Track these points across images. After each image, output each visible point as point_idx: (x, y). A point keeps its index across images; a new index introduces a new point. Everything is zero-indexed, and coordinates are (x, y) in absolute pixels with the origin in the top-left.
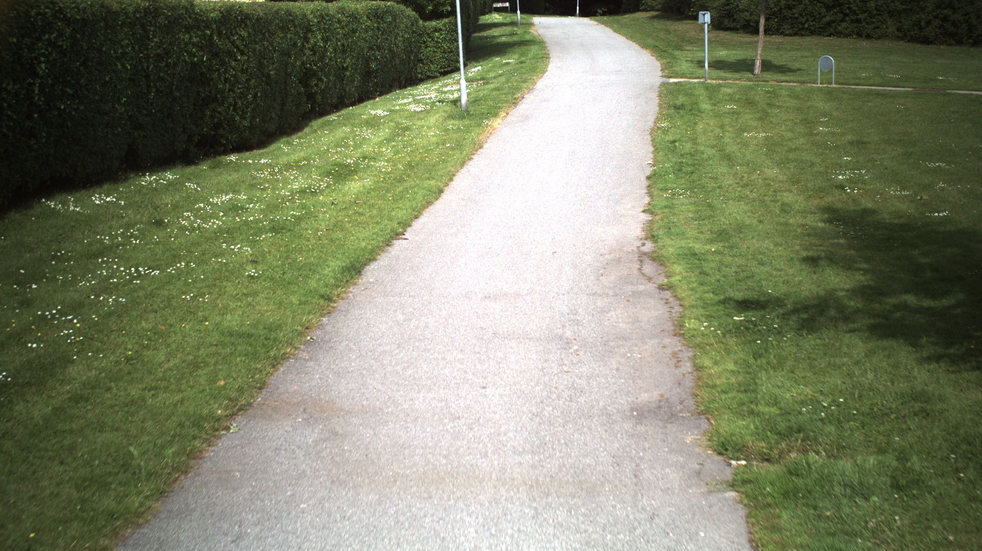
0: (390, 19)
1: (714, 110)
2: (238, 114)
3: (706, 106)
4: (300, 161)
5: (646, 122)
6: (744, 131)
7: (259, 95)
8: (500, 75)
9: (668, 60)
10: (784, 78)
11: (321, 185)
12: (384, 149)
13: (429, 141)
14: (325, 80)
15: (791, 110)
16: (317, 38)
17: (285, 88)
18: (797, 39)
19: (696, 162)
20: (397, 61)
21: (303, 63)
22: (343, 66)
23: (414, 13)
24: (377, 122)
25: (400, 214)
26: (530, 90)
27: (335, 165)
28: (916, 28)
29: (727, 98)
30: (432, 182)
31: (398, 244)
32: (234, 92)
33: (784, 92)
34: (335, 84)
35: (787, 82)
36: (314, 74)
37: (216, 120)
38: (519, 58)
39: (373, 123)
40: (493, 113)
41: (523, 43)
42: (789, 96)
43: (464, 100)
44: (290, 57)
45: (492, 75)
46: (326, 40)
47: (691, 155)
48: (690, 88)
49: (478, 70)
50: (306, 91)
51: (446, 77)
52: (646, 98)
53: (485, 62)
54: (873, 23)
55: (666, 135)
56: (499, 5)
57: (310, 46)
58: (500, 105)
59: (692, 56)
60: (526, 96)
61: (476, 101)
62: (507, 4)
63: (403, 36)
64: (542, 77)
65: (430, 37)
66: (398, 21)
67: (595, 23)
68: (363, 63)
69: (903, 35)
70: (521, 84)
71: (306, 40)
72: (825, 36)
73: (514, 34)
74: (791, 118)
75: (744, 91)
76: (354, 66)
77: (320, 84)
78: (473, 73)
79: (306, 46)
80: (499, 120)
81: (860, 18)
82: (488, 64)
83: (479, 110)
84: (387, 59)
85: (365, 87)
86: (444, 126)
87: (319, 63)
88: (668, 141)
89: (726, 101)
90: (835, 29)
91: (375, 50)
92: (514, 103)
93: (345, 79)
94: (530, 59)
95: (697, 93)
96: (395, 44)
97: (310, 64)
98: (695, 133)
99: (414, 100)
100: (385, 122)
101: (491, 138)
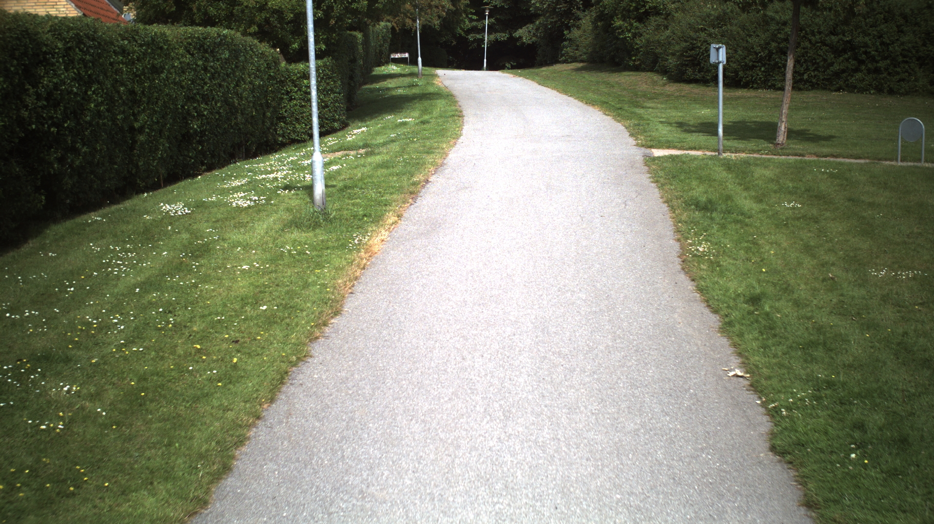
0: (226, 54)
1: (765, 211)
3: (746, 203)
8: (393, 141)
9: (633, 121)
14: (84, 149)
16: (61, 77)
20: (241, 118)
22: (131, 127)
23: (273, 50)
26: (438, 167)
33: (859, 177)
36: (53, 141)
38: (421, 116)
40: (373, 215)
41: (426, 96)
42: (872, 184)
43: (319, 189)
45: (380, 140)
46: (86, 81)
48: (700, 168)
49: (363, 132)
53: (372, 122)
56: (398, 56)
57: (41, 90)
58: (389, 197)
59: (663, 116)
60: (431, 179)
61: (346, 187)
62: (407, 55)
63: (251, 83)
64: (455, 144)
65: (295, 86)
66: (242, 58)
68: (175, 121)
70: (424, 157)
72: (832, 91)
73: (413, 85)
74: (915, 230)
75: (792, 173)
76: (155, 127)
77: (70, 157)
78: (354, 137)
79: (28, 90)
80: (383, 231)
81: (880, 67)
82: (377, 124)
83: (347, 210)
84: (220, 116)
85: (181, 158)
86: (276, 246)
87: (66, 122)
88: (739, 295)
89: (775, 192)
90: (845, 81)
91: (198, 101)
92: (411, 193)
93: (137, 146)
94: (436, 118)
95: (718, 176)
96: (236, 93)
97: (40, 124)
98: (776, 272)
99: (250, 183)
100: (174, 232)
101: (363, 279)
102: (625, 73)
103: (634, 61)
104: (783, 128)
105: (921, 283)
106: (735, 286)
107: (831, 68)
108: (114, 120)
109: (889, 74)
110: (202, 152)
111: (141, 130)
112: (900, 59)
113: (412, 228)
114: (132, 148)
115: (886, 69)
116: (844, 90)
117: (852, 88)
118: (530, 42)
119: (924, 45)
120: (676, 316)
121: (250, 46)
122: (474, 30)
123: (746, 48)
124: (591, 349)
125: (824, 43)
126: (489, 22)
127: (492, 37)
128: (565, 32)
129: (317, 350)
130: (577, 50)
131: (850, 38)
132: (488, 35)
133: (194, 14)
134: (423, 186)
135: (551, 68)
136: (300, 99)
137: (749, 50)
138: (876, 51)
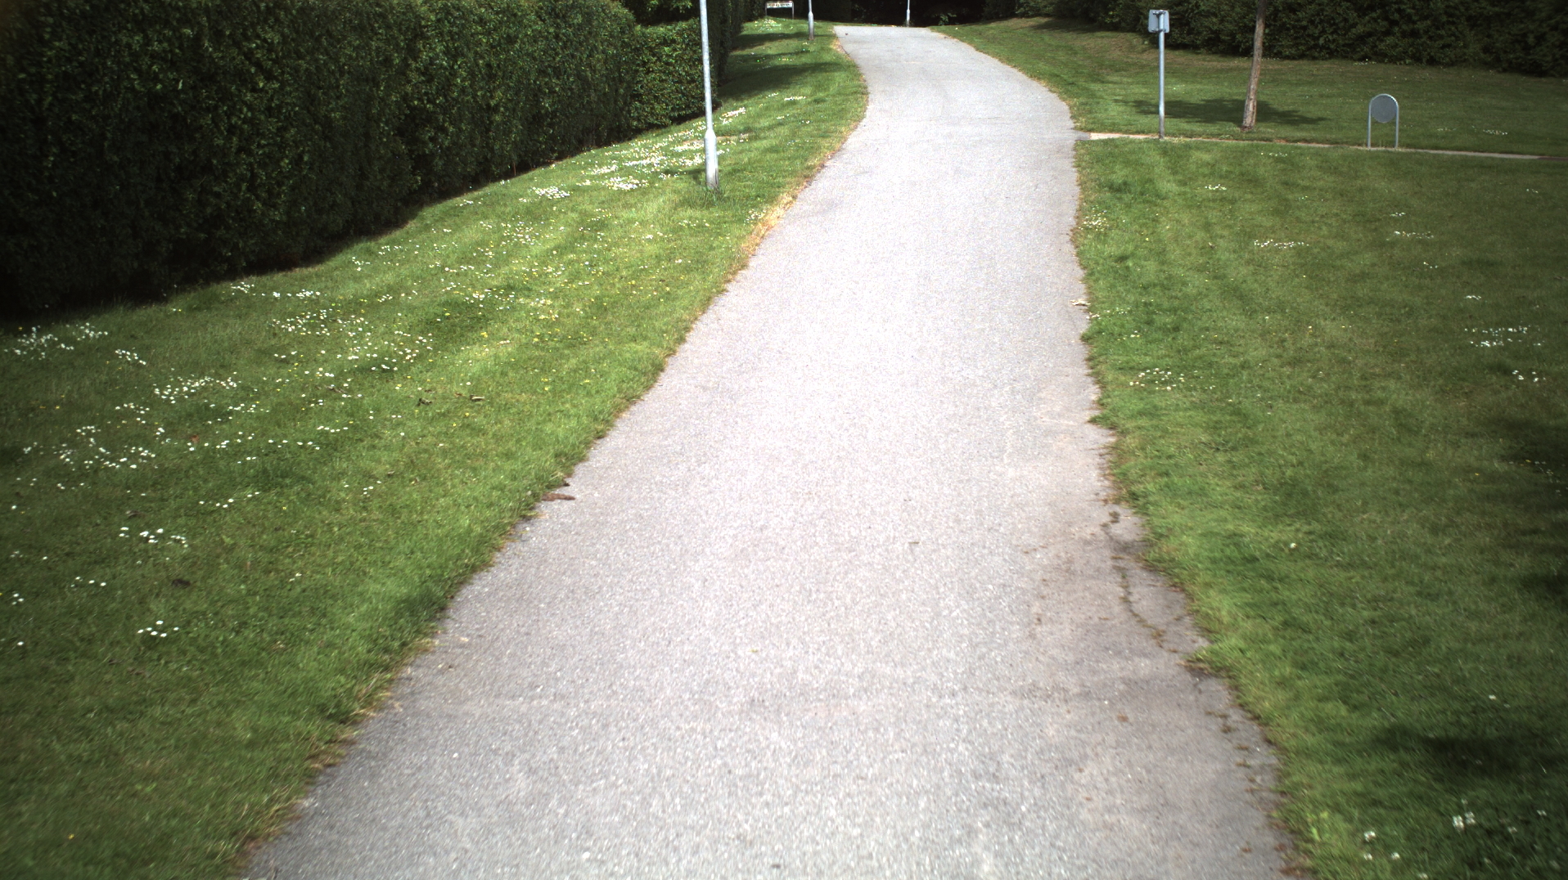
0: (579, 19)
1: (1185, 193)
2: (258, 198)
3: (1168, 185)
4: (377, 295)
5: (1061, 215)
6: (1251, 236)
7: (306, 158)
8: (780, 124)
9: (1082, 100)
10: (1299, 134)
11: (406, 354)
12: (550, 269)
13: (641, 252)
14: (451, 129)
15: (1328, 196)
16: (435, 51)
17: (366, 146)
18: (1305, 65)
19: (1176, 303)
20: (593, 96)
21: (405, 98)
22: (488, 105)
23: (626, 11)
24: (545, 212)
25: (562, 429)
26: (835, 152)
27: (446, 304)
28: (1517, 46)
29: (1206, 171)
30: (641, 348)
31: (549, 511)
32: (249, 153)
33: (1309, 161)
34: (472, 139)
35: (1305, 141)
36: (429, 119)
37: (209, 210)
38: (814, 93)
39: (538, 213)
40: (767, 195)
41: (819, 67)
42: (1320, 168)
43: (712, 169)
44: (378, 86)
45: (764, 123)
46: (453, 55)
47: (1164, 288)
48: (1133, 152)
49: (740, 114)
50: (411, 152)
51: (682, 126)
52: (1054, 169)
53: (750, 101)
54: (1441, 37)
55: (1104, 242)
56: (777, 5)
57: (420, 65)
58: (781, 180)
59: (1123, 92)
60: (828, 163)
61: (735, 171)
62: (791, 4)
63: (604, 52)
64: (856, 127)
65: (654, 55)
66: (595, 23)
67: (942, 36)
68: (527, 99)
69: (1494, 60)
70: (819, 140)
71: (413, 53)
72: (1355, 61)
73: (802, 52)
74: (1334, 211)
75: (1234, 158)
76: (509, 105)
77: (441, 137)
78: (732, 120)
80: (779, 209)
81: (1418, 29)
82: (757, 103)
83: (739, 191)
84: (572, 93)
85: (531, 143)
86: (673, 221)
87: (438, 98)
88: (1111, 256)
89: (1204, 176)
90: (1372, 48)
91: (549, 75)
92: (805, 177)
93: (493, 128)
94: (834, 96)
95: (1147, 160)
96: (590, 65)
97: (420, 99)
98: (1160, 241)
99: (621, 169)
100: (560, 211)
101: (762, 246)
102: (1099, 34)
103: (1112, 17)
104: (1251, 107)
105: (1299, 252)
107: (1354, 30)
108: (475, 96)
109: (1430, 38)
110: (552, 138)
111: (495, 109)
112: (1444, 19)
113: (806, 207)
114: (488, 130)
115: (1426, 32)
116: (1370, 59)
117: (1381, 57)
120: (1049, 271)
124: (963, 289)
129: (731, 287)
134: (819, 171)
136: (660, 71)
138: (1414, 8)
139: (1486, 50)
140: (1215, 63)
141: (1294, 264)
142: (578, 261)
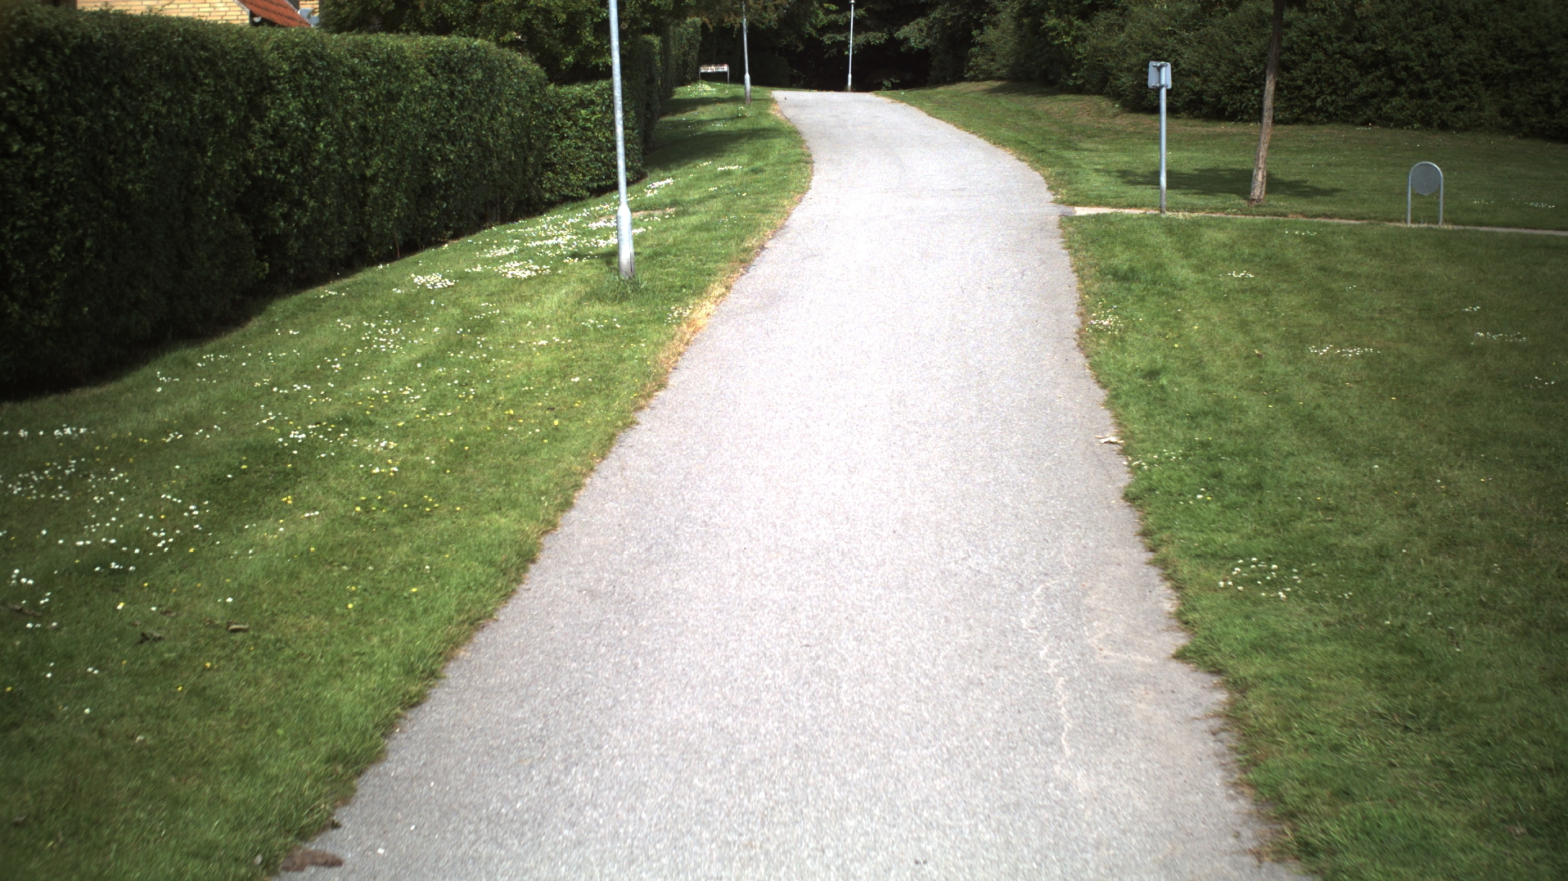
0: (479, 75)
1: (1204, 282)
2: (13, 298)
3: (1182, 272)
4: (165, 431)
5: (1060, 311)
6: (1304, 341)
8: (712, 197)
9: (1057, 169)
10: (1316, 209)
12: (408, 391)
13: (529, 365)
15: (1380, 285)
16: (287, 109)
17: (186, 226)
18: (1301, 131)
19: (1242, 442)
20: (496, 165)
22: (363, 175)
23: (537, 67)
24: (420, 307)
25: (352, 696)
26: (777, 230)
28: (1540, 108)
29: (1225, 253)
30: (504, 522)
33: (1343, 241)
34: (340, 215)
35: (1326, 216)
36: (282, 191)
38: (751, 161)
39: (410, 309)
40: (694, 286)
41: (757, 134)
42: (1359, 250)
43: (626, 255)
45: (694, 195)
46: (314, 114)
47: (1218, 417)
48: (1131, 230)
49: (667, 185)
50: (255, 232)
51: (601, 199)
52: (1040, 251)
53: (679, 171)
54: (1454, 98)
56: (711, 69)
57: (267, 126)
58: (711, 265)
59: (1103, 161)
60: (769, 244)
61: (656, 254)
62: (726, 68)
63: (509, 114)
64: (801, 200)
65: (569, 119)
66: (498, 80)
68: (414, 168)
70: (758, 216)
71: (256, 111)
72: (1357, 125)
73: (738, 117)
74: (1394, 304)
75: (1254, 237)
76: (391, 175)
77: (297, 214)
78: (656, 192)
79: (253, 125)
80: (708, 304)
81: (1428, 89)
82: (687, 173)
83: (661, 280)
84: (471, 161)
85: (420, 219)
86: (575, 320)
87: (292, 167)
88: (1136, 370)
89: (1224, 260)
90: (1377, 110)
91: (442, 140)
92: (742, 261)
93: (369, 201)
94: (774, 165)
95: (1152, 240)
96: (491, 130)
97: (267, 169)
98: (1192, 347)
99: (521, 251)
100: (439, 306)
101: (687, 355)
102: (1061, 97)
103: (1075, 78)
104: (1260, 178)
105: (1370, 362)
106: (1135, 360)
107: (1356, 91)
108: (344, 165)
109: (1441, 99)
110: (447, 212)
111: (373, 180)
112: (1457, 77)
113: (744, 301)
114: (362, 204)
115: (1437, 92)
116: (1374, 123)
117: (1386, 121)
118: (921, 47)
119: (1493, 56)
120: (1058, 391)
121: (508, 61)
122: (833, 27)
123: (1232, 62)
124: (951, 419)
125: (1344, 54)
126: (856, 14)
127: (862, 38)
128: (974, 33)
129: (643, 417)
130: (993, 60)
131: (1384, 46)
132: (854, 36)
133: (422, 14)
134: (758, 254)
135: (952, 88)
136: (576, 137)
137: (1236, 64)
138: (1422, 66)
139: (1504, 113)
140: (1199, 129)
141: (1369, 378)
142: (448, 378)
